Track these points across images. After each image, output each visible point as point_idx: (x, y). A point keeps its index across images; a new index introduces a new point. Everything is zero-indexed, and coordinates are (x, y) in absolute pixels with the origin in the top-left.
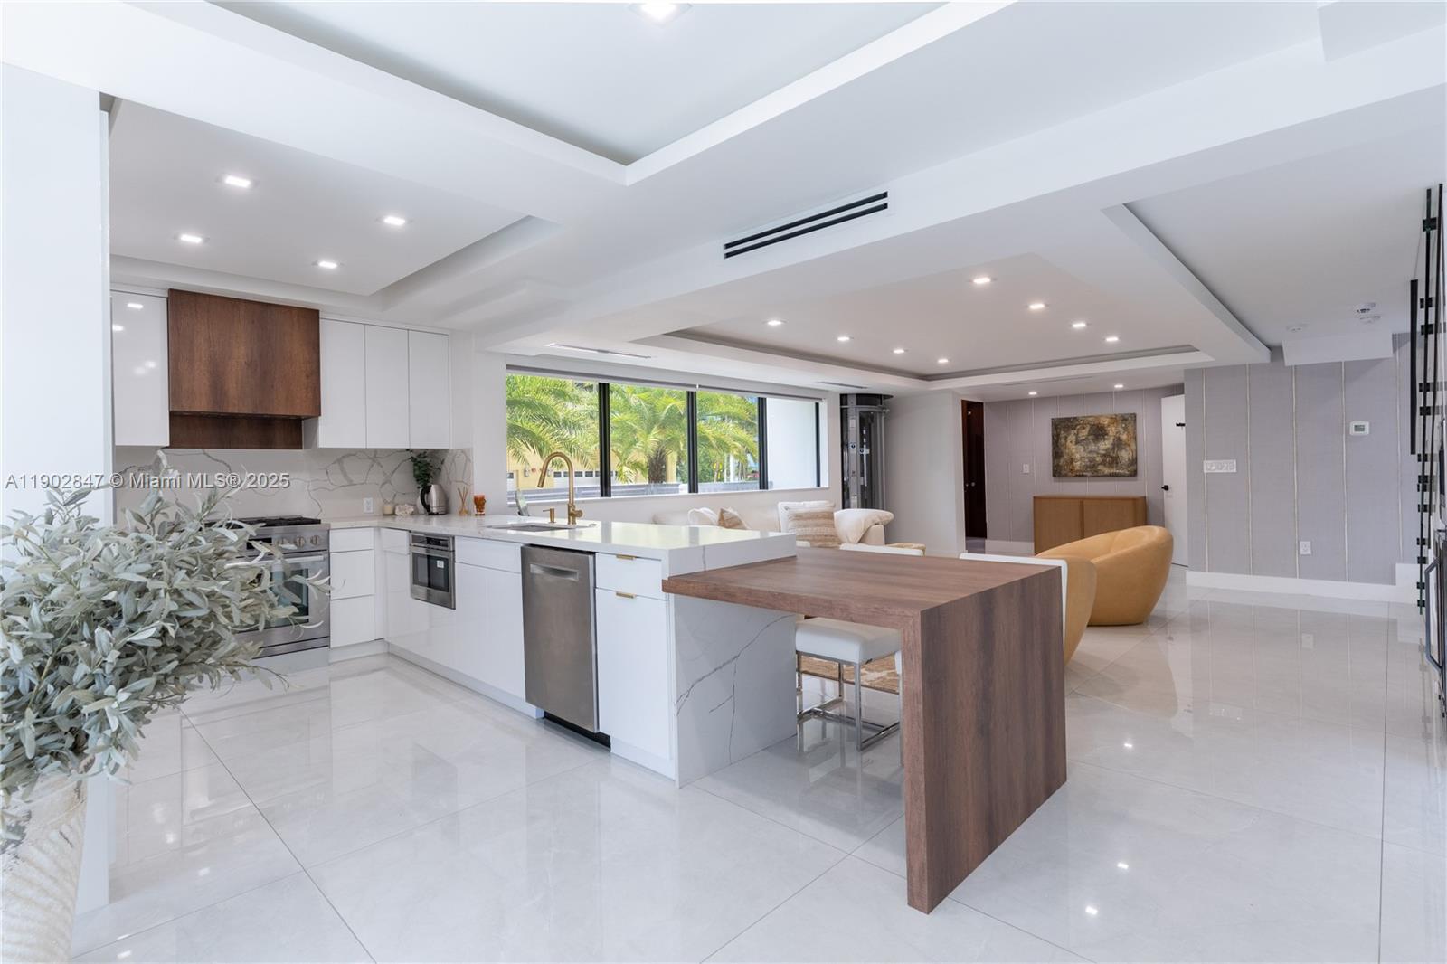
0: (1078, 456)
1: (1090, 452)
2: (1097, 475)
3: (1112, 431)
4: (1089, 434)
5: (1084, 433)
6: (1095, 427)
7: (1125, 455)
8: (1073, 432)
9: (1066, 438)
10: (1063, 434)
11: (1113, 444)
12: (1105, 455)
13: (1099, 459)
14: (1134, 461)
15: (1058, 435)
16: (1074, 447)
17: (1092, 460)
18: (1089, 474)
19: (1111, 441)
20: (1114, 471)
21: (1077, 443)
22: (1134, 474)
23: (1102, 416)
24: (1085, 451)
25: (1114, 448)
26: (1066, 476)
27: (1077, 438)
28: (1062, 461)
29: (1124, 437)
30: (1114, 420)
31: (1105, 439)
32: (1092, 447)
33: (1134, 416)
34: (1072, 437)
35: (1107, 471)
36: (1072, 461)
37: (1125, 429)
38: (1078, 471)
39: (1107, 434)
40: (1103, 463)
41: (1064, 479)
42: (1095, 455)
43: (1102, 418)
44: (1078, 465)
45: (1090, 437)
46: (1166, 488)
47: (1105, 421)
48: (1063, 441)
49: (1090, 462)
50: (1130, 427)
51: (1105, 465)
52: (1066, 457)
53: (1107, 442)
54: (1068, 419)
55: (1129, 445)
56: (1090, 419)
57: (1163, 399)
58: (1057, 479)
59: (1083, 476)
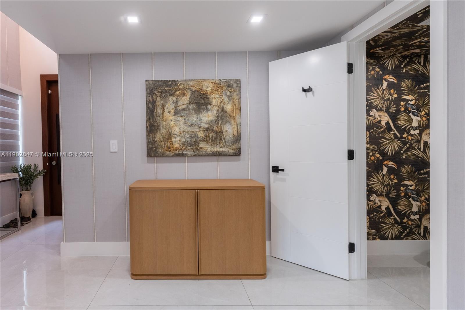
0: (176, 130)
1: (191, 125)
2: (199, 155)
3: (216, 99)
4: (191, 103)
5: (185, 100)
6: (196, 94)
7: (229, 130)
8: (172, 99)
9: (163, 106)
10: (159, 101)
11: (217, 117)
12: (207, 130)
13: (201, 134)
14: (238, 138)
15: (154, 103)
16: (172, 118)
17: (193, 135)
18: (189, 153)
19: (215, 112)
20: (218, 149)
21: (176, 113)
22: (238, 153)
23: (204, 80)
24: (185, 123)
25: (217, 121)
26: (163, 155)
27: (176, 107)
28: (158, 137)
29: (229, 108)
30: (218, 86)
31: (208, 110)
32: (194, 119)
33: (238, 81)
34: (170, 106)
35: (209, 149)
36: (169, 136)
37: (230, 97)
38: (177, 149)
39: (210, 104)
40: (206, 139)
41: (159, 159)
42: (196, 129)
43: (205, 84)
44: (177, 142)
45: (192, 106)
46: (276, 169)
47: (208, 87)
48: (159, 110)
49: (192, 137)
50: (235, 96)
51: (207, 142)
52: (163, 131)
53: (209, 113)
54: (165, 82)
55: (234, 118)
56: (191, 83)
57: (271, 64)
58: (151, 159)
59: (183, 155)
